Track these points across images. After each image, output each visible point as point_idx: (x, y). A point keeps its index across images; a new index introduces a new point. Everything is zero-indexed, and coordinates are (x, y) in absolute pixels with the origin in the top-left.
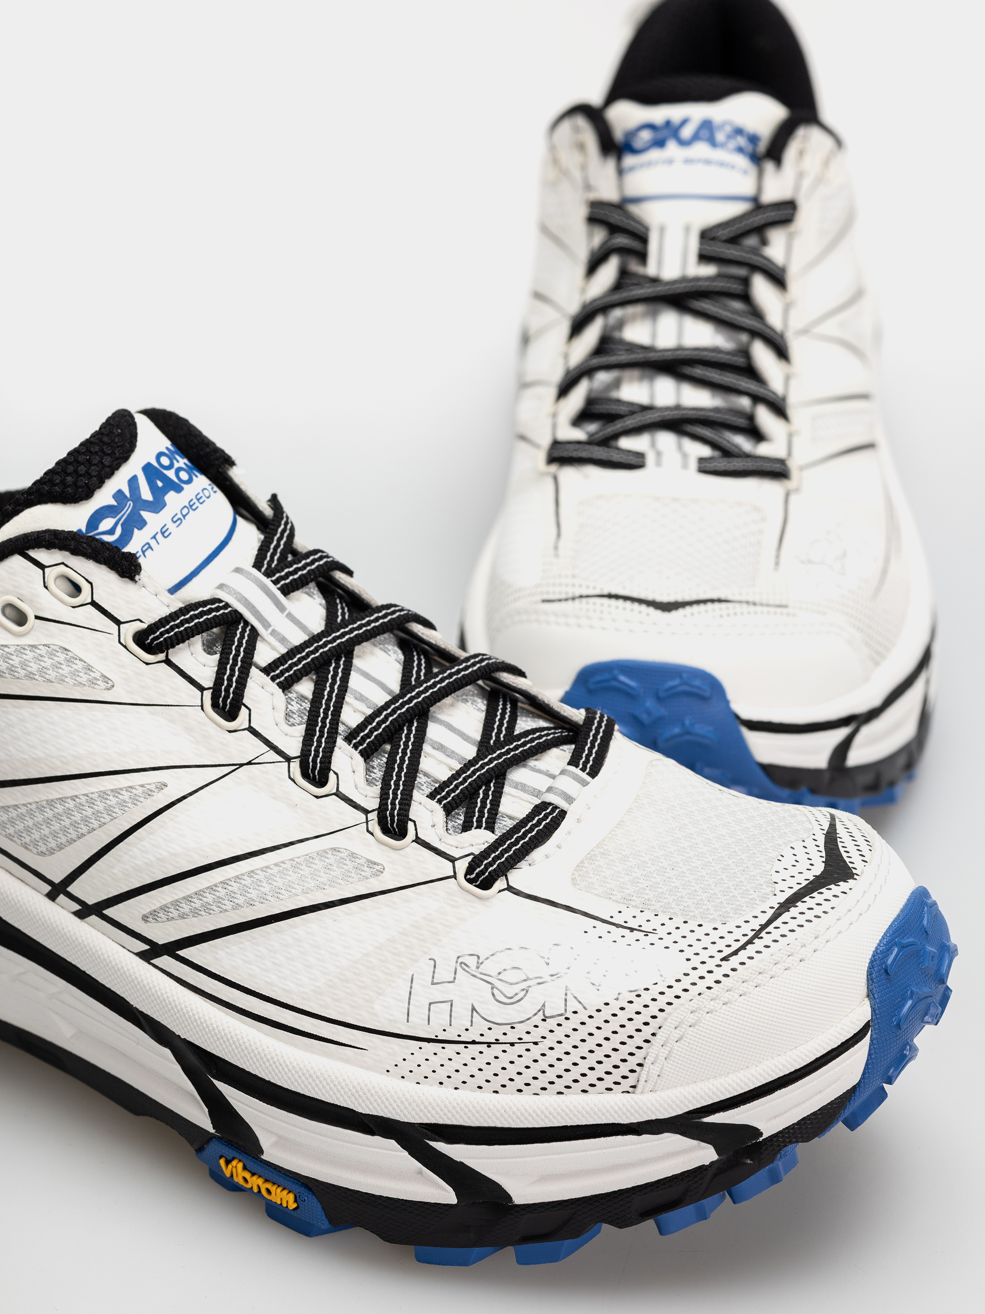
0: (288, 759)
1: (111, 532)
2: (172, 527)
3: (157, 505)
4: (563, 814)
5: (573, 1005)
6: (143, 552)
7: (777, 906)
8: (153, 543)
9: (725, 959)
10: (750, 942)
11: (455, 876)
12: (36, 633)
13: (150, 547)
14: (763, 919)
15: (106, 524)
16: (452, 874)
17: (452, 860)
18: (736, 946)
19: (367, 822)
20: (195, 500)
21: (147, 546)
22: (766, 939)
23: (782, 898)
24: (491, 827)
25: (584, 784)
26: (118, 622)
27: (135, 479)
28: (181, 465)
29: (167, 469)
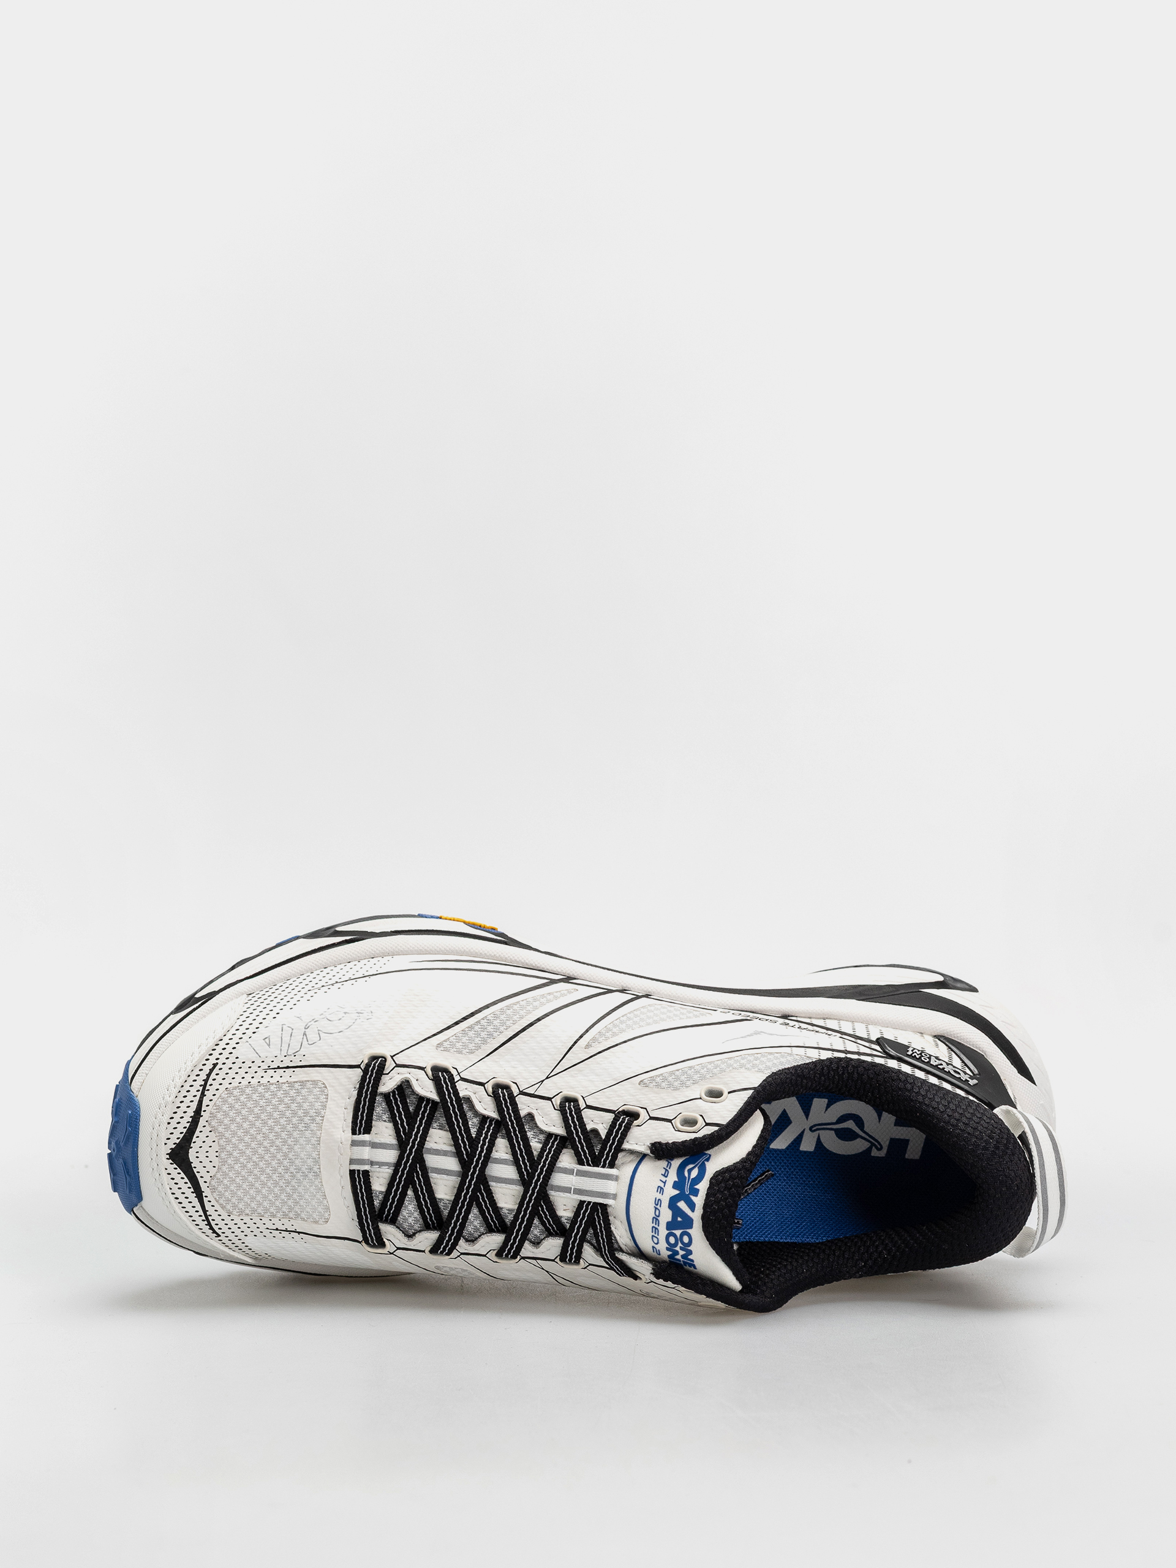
0: (522, 1093)
1: (690, 1171)
2: (659, 1196)
3: (673, 1203)
4: (354, 1133)
6: (666, 1170)
7: (202, 1113)
8: (664, 1179)
9: (215, 1065)
10: (206, 1081)
11: (392, 1057)
12: (699, 1090)
13: (664, 1175)
14: (205, 1101)
15: (695, 1173)
16: (394, 1058)
17: (398, 1066)
18: (213, 1076)
19: (459, 1074)
20: (657, 1226)
21: (666, 1175)
22: (198, 1085)
23: (202, 1122)
24: (386, 1096)
25: (352, 1162)
26: (651, 1118)
27: (693, 1210)
28: (678, 1248)
29: (682, 1235)
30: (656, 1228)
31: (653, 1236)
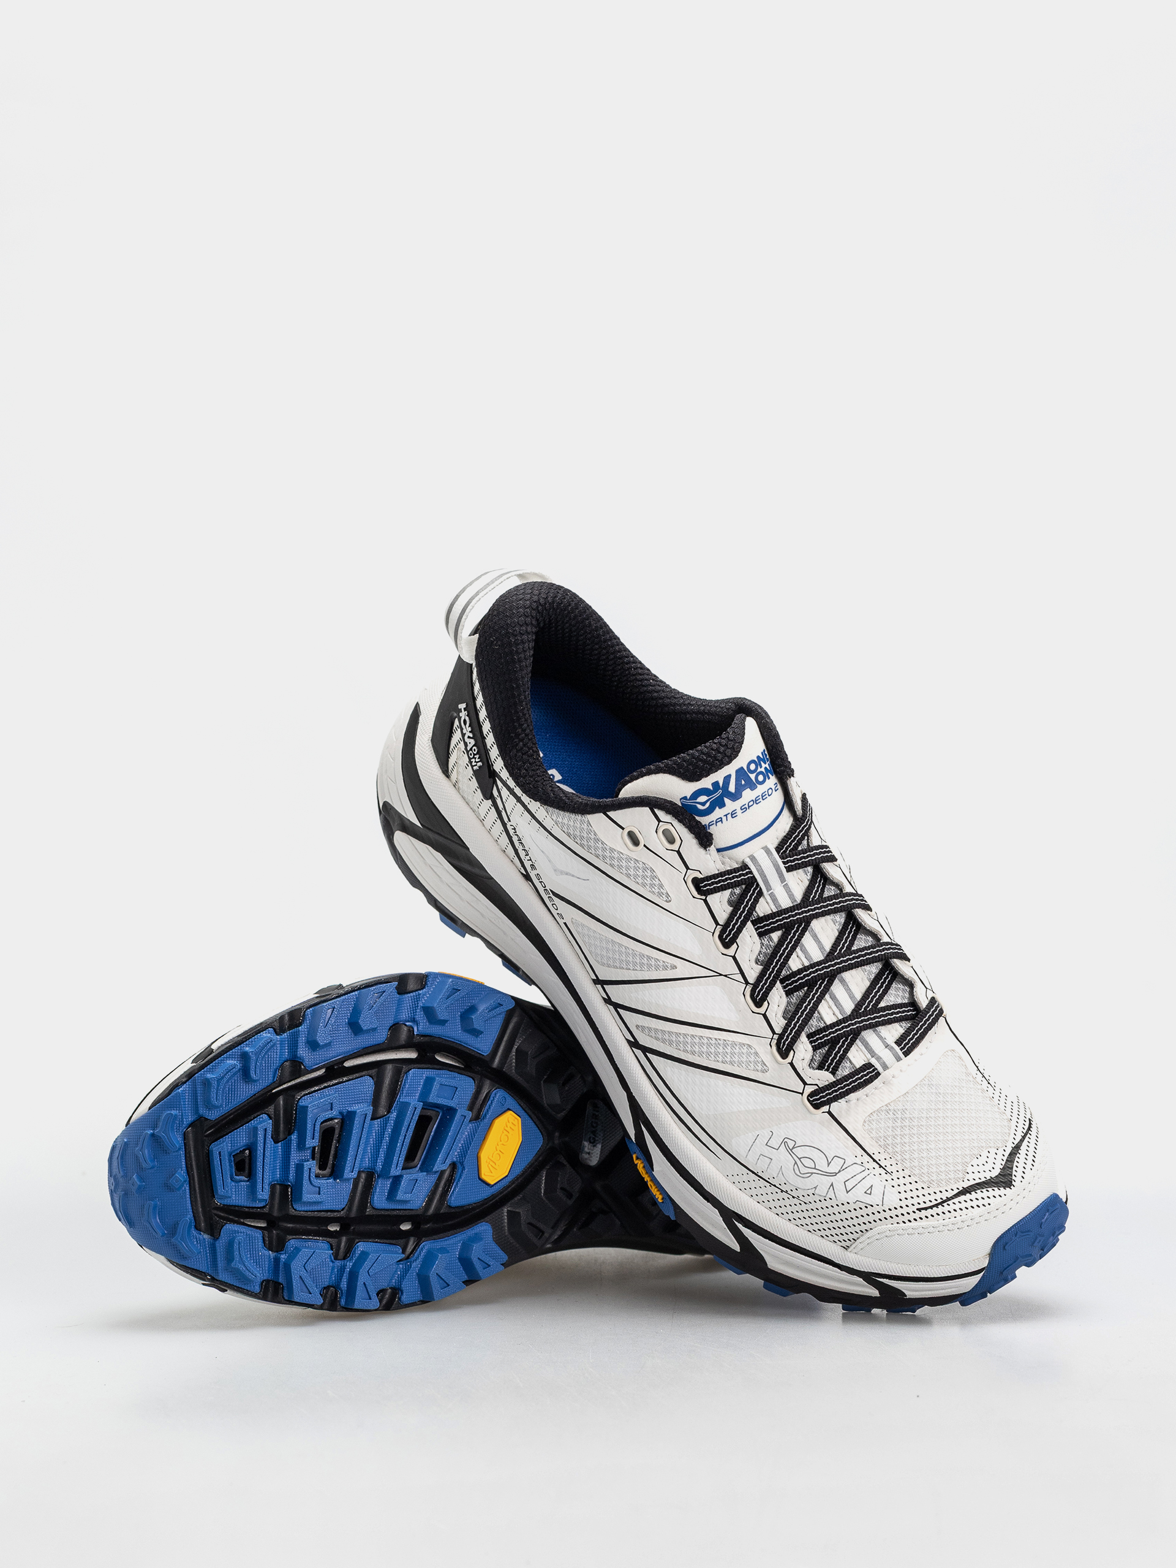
0: (747, 983)
1: (703, 804)
2: (739, 812)
3: (735, 797)
4: (878, 1074)
5: (831, 1194)
6: (716, 822)
7: (961, 1189)
8: (724, 819)
9: (919, 1210)
10: (936, 1206)
11: (802, 1094)
12: (639, 853)
13: (721, 821)
14: (950, 1194)
15: (702, 799)
16: (801, 1092)
17: (805, 1083)
18: (929, 1204)
19: (772, 1039)
20: (760, 797)
21: (720, 819)
22: (946, 1208)
23: (966, 1184)
24: (833, 1073)
25: (899, 1059)
26: (687, 868)
27: (729, 776)
28: (763, 770)
29: (752, 772)
30: (762, 797)
31: (769, 796)
